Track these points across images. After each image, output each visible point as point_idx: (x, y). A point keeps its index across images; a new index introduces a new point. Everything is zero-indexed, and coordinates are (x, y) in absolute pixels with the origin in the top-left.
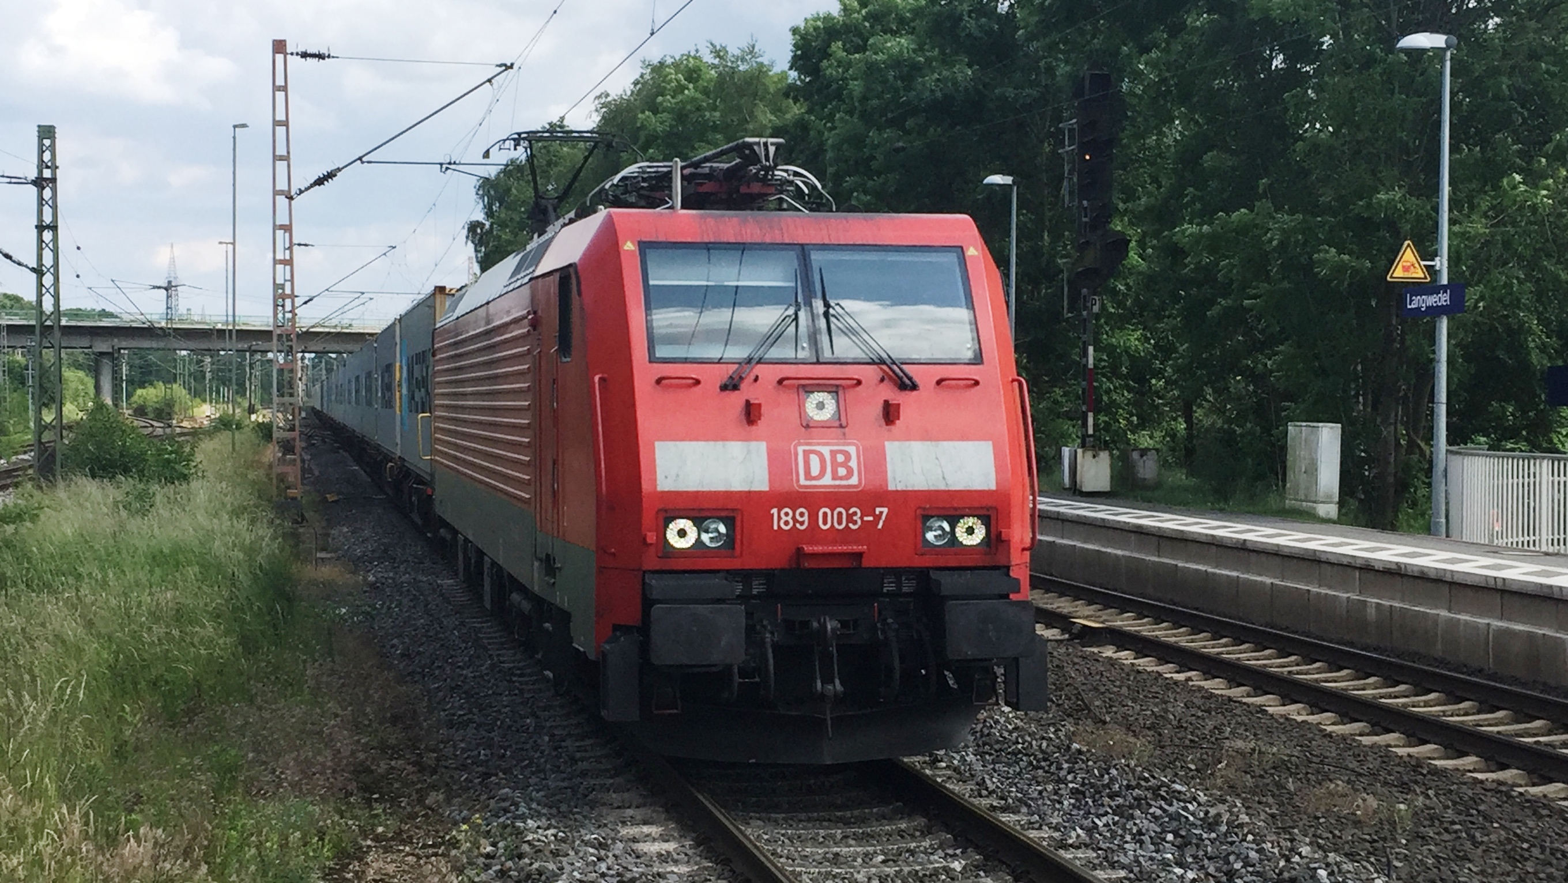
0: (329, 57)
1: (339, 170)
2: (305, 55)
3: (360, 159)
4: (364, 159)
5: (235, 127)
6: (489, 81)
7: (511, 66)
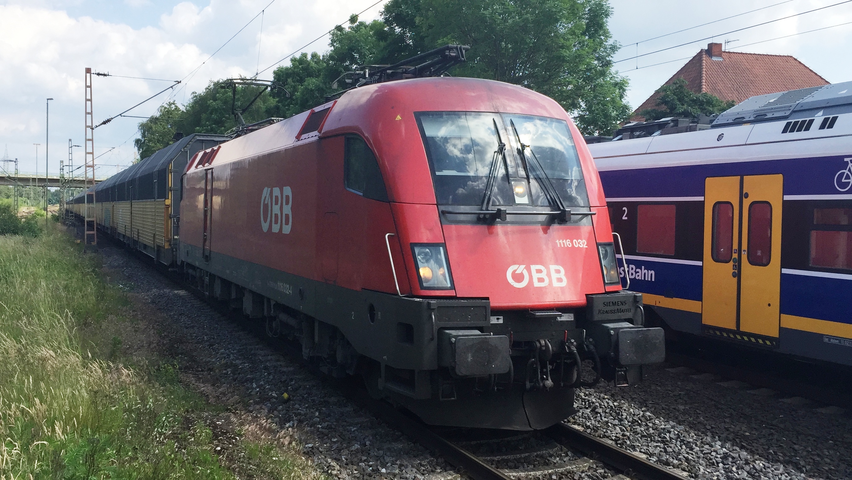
0: (108, 75)
1: (112, 119)
2: (99, 74)
3: (120, 115)
4: (122, 115)
5: (48, 99)
6: (172, 87)
7: (180, 82)
